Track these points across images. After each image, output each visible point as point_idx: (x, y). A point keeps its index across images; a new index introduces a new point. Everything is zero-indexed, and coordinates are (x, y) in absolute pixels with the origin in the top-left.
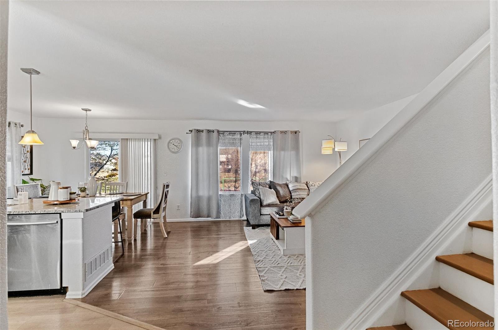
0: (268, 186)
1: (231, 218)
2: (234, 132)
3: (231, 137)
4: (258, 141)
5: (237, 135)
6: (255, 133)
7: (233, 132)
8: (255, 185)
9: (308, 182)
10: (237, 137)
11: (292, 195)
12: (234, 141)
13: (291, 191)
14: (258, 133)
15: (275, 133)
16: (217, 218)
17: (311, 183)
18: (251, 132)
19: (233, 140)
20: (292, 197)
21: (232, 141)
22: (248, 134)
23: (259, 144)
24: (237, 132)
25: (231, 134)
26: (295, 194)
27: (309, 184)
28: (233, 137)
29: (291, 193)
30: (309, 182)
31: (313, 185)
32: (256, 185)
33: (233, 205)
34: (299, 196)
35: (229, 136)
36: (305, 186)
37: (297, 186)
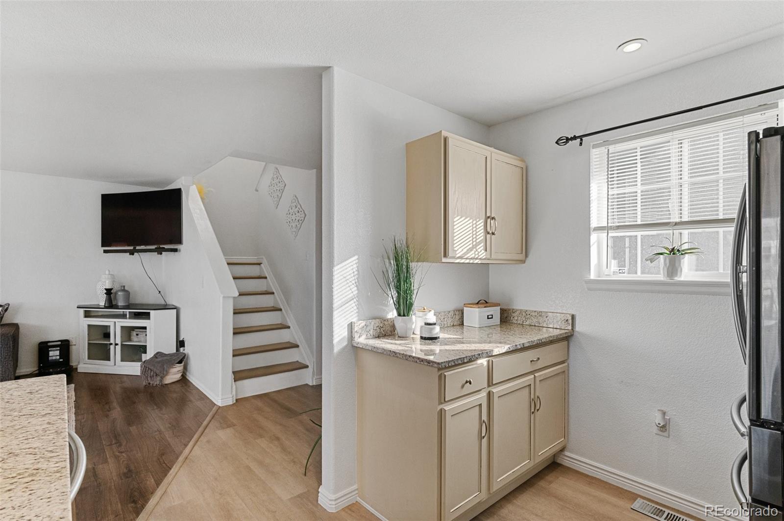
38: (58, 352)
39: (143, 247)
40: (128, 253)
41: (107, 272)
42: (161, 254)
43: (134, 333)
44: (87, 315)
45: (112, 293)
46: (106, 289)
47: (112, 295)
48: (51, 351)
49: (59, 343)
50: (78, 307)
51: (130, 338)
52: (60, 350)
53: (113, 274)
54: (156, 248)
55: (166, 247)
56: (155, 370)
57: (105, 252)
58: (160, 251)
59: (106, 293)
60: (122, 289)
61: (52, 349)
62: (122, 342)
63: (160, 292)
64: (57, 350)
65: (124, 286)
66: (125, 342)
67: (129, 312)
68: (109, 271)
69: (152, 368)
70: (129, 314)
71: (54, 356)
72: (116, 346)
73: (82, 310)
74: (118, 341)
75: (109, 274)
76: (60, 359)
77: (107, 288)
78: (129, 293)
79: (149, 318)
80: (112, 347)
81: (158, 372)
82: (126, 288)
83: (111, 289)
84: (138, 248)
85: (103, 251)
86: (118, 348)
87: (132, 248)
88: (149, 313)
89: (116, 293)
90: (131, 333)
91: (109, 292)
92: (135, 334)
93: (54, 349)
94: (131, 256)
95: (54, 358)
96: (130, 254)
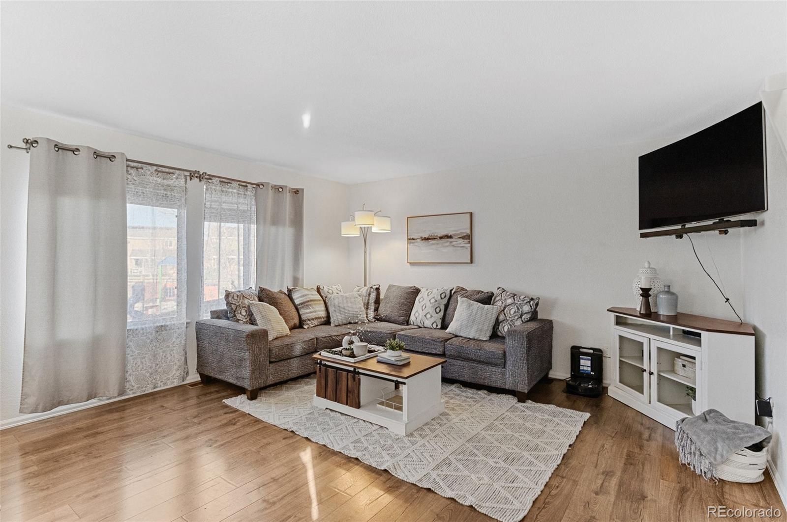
0: (257, 299)
1: (157, 387)
2: (167, 170)
3: (159, 180)
4: (224, 200)
5: (177, 178)
6: (219, 179)
7: (164, 169)
8: (233, 297)
9: (322, 288)
10: (176, 183)
11: (301, 313)
12: (169, 193)
13: (299, 305)
14: (226, 181)
15: (261, 186)
16: (120, 395)
17: (326, 289)
18: (211, 177)
19: (165, 190)
20: (302, 316)
21: (162, 192)
22: (200, 180)
23: (225, 206)
24: (178, 172)
25: (160, 174)
26: (308, 311)
27: (323, 290)
28: (165, 182)
29: (297, 310)
30: (324, 288)
31: (330, 291)
32: (236, 298)
33: (164, 352)
34: (314, 314)
35: (155, 179)
36: (316, 295)
37: (308, 295)
38: (590, 362)
39: (694, 224)
40: (674, 236)
41: (646, 265)
42: (726, 232)
43: (679, 362)
44: (619, 322)
45: (650, 295)
46: (642, 289)
47: (649, 298)
48: (582, 359)
49: (592, 351)
50: (608, 310)
51: (674, 368)
52: (592, 360)
53: (653, 267)
54: (714, 223)
55: (733, 219)
56: (698, 444)
57: (643, 236)
58: (723, 228)
59: (641, 295)
60: (666, 289)
61: (583, 357)
62: (659, 371)
63: (728, 300)
64: (588, 359)
65: (669, 286)
66: (663, 372)
67: (673, 328)
68: (649, 263)
69: (694, 438)
70: (673, 330)
71: (586, 366)
72: (651, 376)
73: (613, 315)
74: (654, 369)
75: (649, 268)
76: (591, 371)
77: (643, 287)
78: (677, 297)
79: (699, 343)
80: (646, 375)
81: (704, 451)
82: (672, 290)
83: (649, 289)
84: (688, 226)
85: (640, 235)
86: (654, 378)
87: (679, 227)
88: (699, 335)
89: (656, 296)
90: (674, 360)
91: (646, 293)
92: (681, 364)
93: (585, 357)
94: (679, 239)
95: (585, 368)
96: (677, 237)
